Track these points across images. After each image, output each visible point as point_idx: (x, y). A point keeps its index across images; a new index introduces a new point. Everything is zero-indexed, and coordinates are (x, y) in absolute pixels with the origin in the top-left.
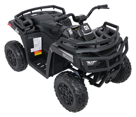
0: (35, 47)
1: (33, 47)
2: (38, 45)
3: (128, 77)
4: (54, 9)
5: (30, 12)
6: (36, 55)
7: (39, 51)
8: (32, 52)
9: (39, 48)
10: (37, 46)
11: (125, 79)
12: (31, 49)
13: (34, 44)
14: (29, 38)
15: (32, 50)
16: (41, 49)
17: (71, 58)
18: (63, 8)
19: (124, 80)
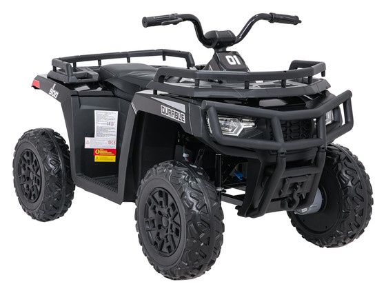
0: (98, 136)
1: (92, 136)
2: (105, 133)
3: (352, 237)
4: (164, 59)
5: (97, 61)
6: (98, 159)
7: (109, 150)
8: (87, 146)
9: (110, 142)
10: (102, 135)
11: (341, 242)
12: (87, 139)
13: (96, 125)
14: (84, 107)
15: (89, 143)
16: (114, 147)
17: (181, 112)
18: (188, 53)
19: (338, 242)
